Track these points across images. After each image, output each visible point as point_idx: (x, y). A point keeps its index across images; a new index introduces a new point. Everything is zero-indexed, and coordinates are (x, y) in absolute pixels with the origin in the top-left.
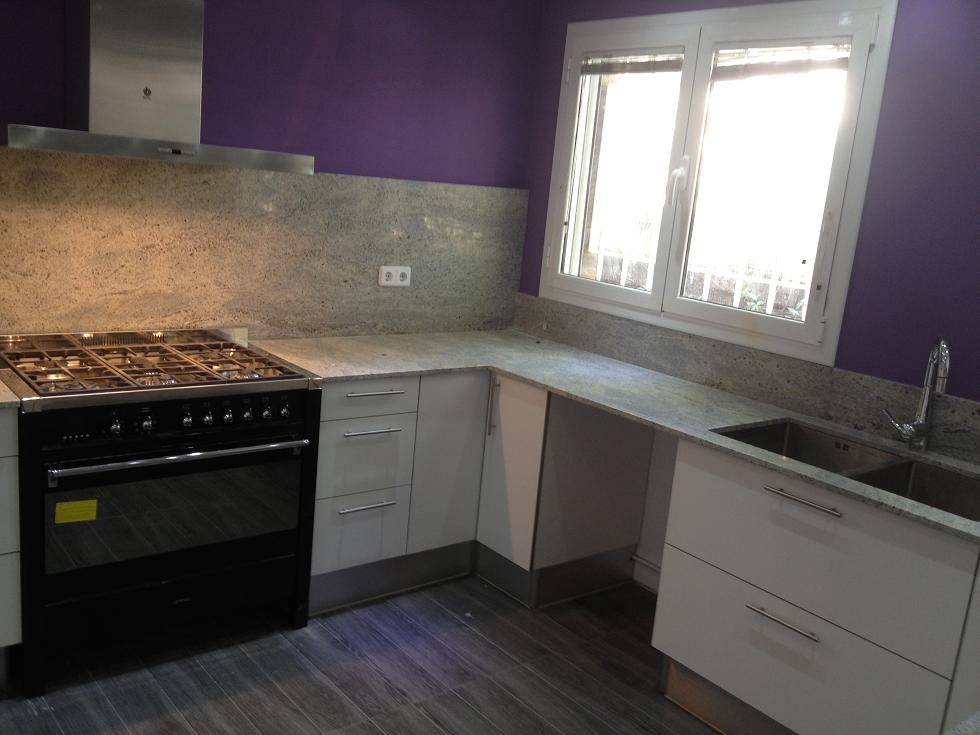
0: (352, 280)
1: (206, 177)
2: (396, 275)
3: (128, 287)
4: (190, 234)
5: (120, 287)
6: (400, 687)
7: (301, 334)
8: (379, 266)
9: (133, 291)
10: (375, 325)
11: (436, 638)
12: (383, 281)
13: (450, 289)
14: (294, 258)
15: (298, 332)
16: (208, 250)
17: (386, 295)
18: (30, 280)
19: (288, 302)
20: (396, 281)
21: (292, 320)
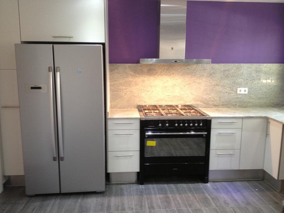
0: (229, 92)
1: (188, 67)
2: (243, 91)
3: (170, 94)
4: (184, 82)
5: (168, 94)
6: (228, 202)
7: (213, 107)
8: (237, 88)
9: (171, 95)
10: (236, 105)
11: (244, 193)
12: (238, 92)
13: (261, 95)
14: (212, 87)
15: (212, 106)
16: (189, 85)
17: (240, 96)
18: (149, 93)
19: (210, 98)
20: (243, 92)
21: (211, 103)
